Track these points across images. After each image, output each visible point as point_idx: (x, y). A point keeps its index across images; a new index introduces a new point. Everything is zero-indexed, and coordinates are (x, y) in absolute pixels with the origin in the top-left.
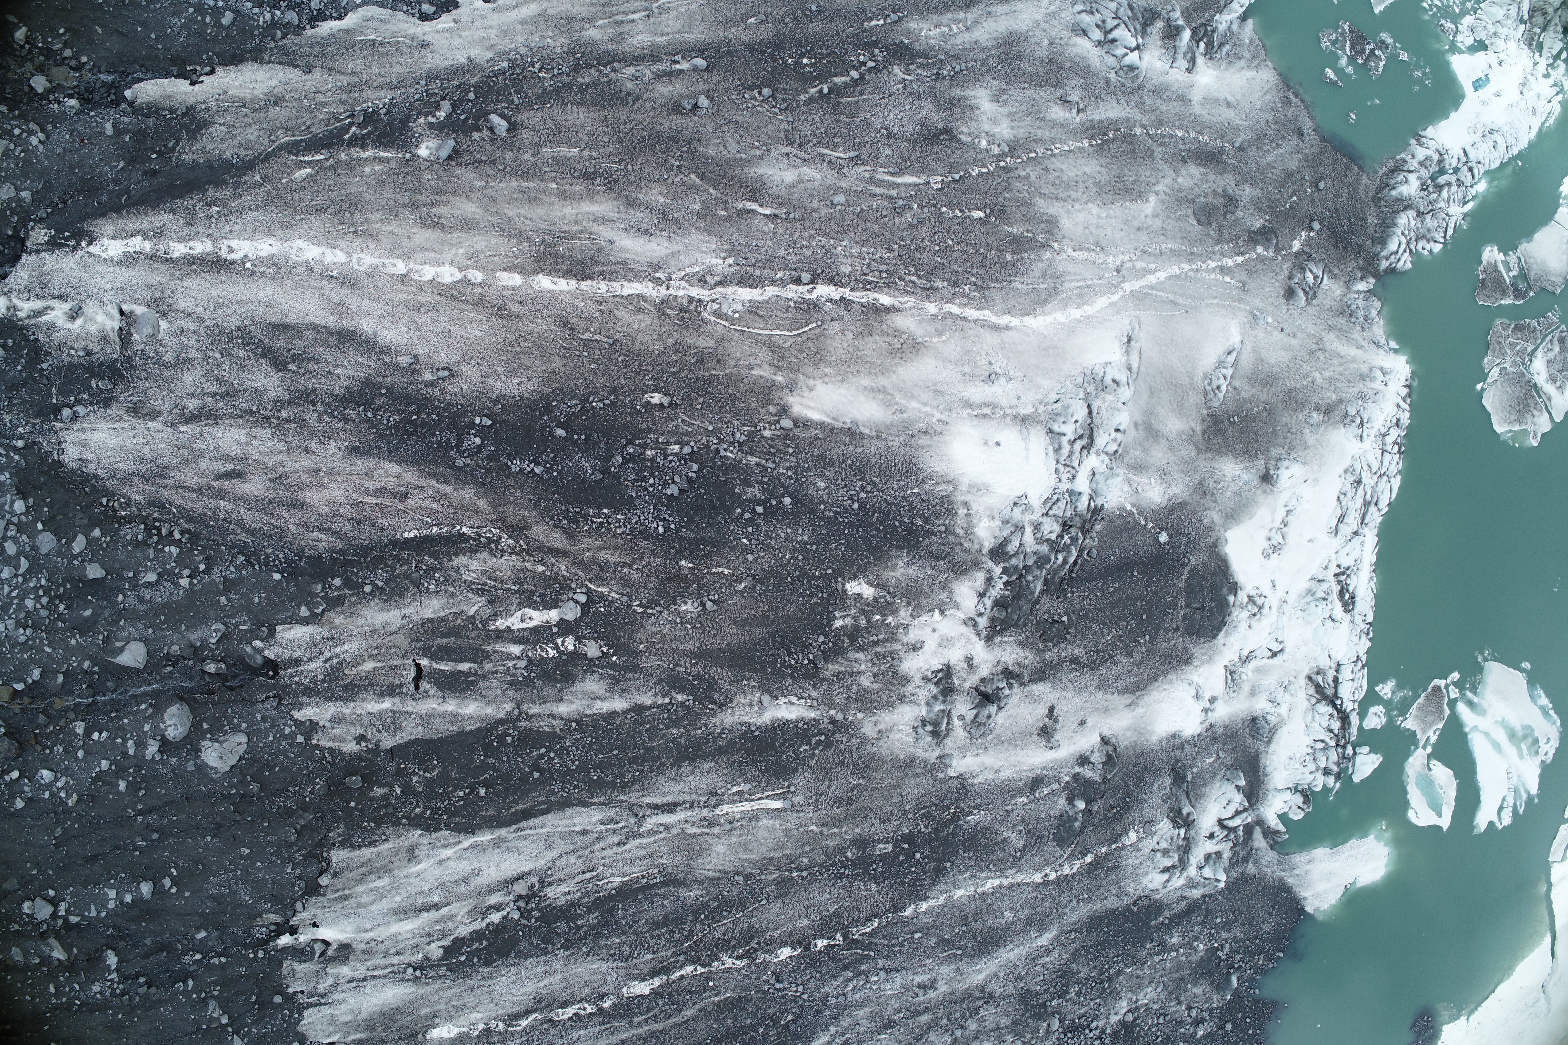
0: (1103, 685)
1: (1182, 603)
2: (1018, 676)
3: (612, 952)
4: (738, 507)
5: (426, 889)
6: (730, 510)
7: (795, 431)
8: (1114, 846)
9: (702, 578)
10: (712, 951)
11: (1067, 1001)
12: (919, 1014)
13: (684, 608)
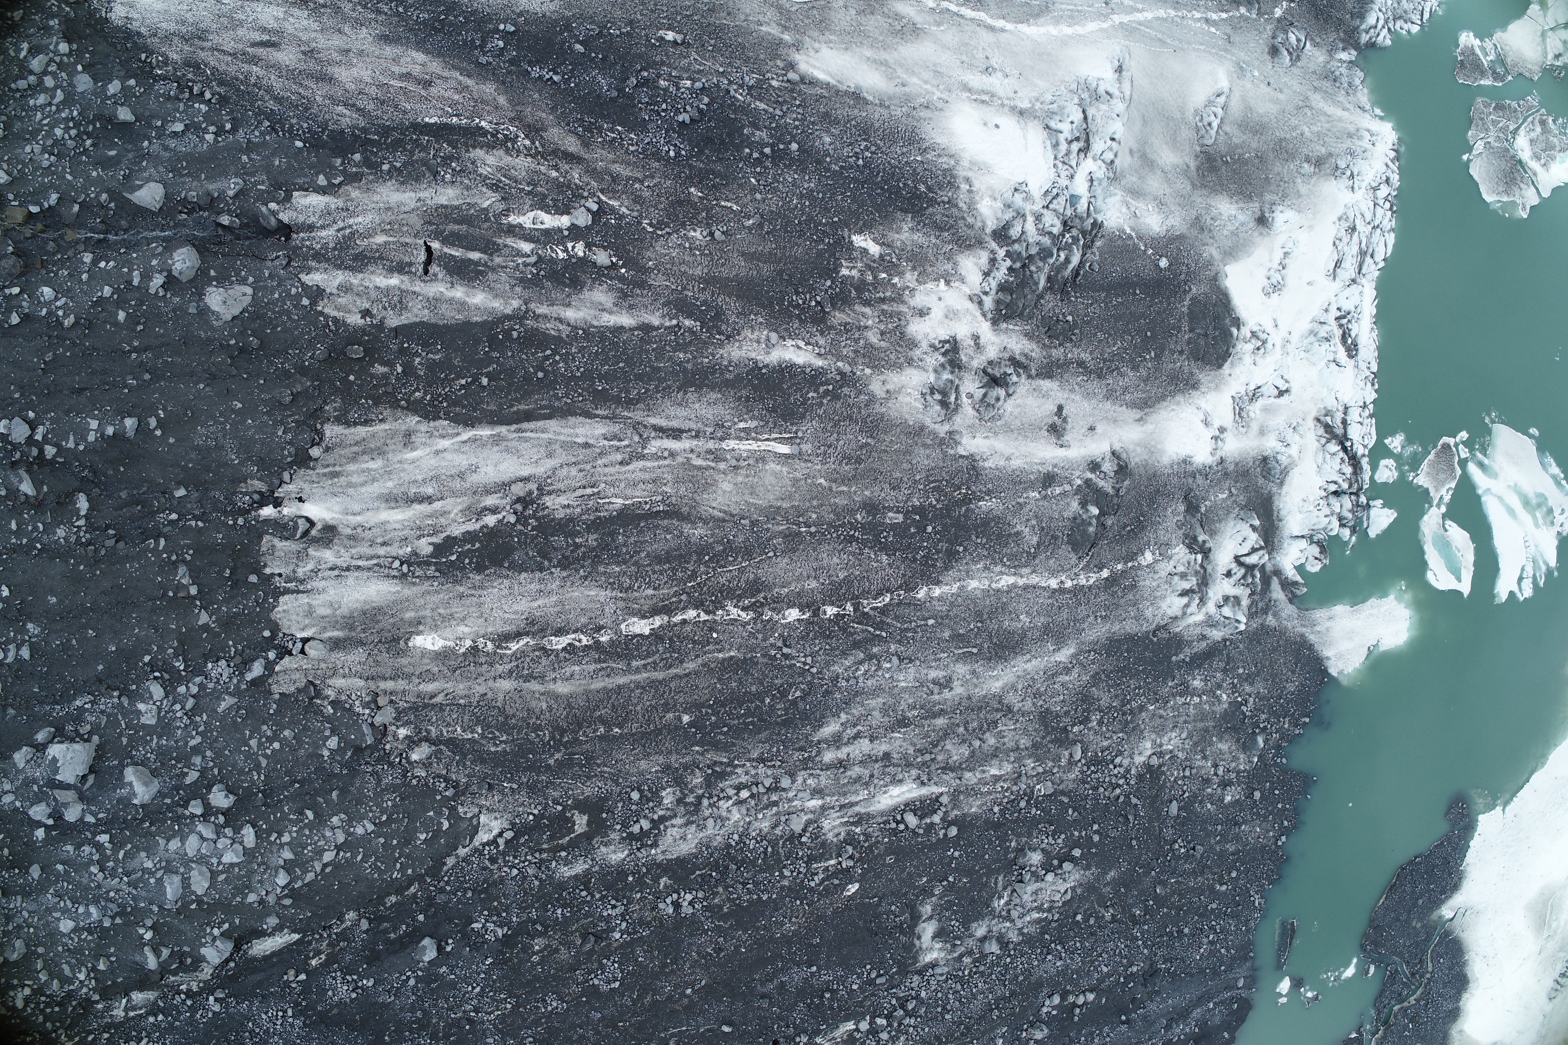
0: (1110, 395)
1: (1185, 327)
2: (1025, 368)
3: (611, 580)
4: (747, 147)
5: (420, 478)
6: (739, 148)
7: (802, 86)
8: (1130, 564)
9: (712, 209)
10: (717, 597)
11: (1089, 729)
12: (935, 715)
13: (692, 233)
